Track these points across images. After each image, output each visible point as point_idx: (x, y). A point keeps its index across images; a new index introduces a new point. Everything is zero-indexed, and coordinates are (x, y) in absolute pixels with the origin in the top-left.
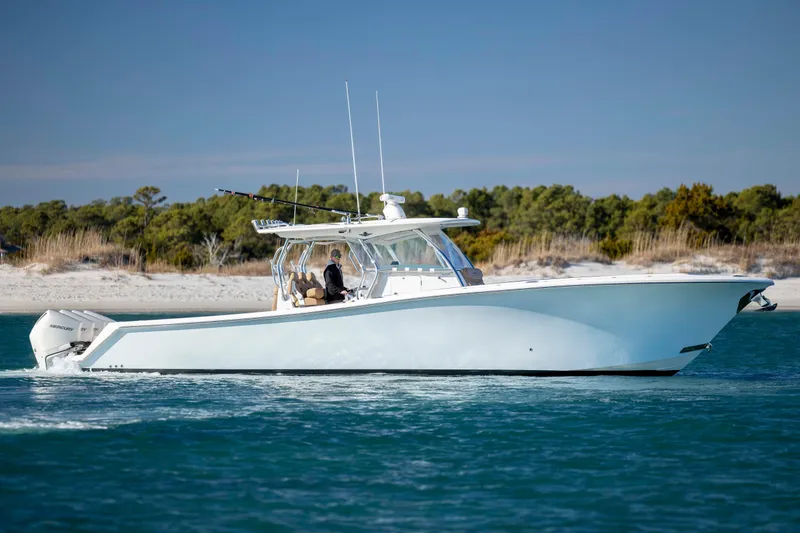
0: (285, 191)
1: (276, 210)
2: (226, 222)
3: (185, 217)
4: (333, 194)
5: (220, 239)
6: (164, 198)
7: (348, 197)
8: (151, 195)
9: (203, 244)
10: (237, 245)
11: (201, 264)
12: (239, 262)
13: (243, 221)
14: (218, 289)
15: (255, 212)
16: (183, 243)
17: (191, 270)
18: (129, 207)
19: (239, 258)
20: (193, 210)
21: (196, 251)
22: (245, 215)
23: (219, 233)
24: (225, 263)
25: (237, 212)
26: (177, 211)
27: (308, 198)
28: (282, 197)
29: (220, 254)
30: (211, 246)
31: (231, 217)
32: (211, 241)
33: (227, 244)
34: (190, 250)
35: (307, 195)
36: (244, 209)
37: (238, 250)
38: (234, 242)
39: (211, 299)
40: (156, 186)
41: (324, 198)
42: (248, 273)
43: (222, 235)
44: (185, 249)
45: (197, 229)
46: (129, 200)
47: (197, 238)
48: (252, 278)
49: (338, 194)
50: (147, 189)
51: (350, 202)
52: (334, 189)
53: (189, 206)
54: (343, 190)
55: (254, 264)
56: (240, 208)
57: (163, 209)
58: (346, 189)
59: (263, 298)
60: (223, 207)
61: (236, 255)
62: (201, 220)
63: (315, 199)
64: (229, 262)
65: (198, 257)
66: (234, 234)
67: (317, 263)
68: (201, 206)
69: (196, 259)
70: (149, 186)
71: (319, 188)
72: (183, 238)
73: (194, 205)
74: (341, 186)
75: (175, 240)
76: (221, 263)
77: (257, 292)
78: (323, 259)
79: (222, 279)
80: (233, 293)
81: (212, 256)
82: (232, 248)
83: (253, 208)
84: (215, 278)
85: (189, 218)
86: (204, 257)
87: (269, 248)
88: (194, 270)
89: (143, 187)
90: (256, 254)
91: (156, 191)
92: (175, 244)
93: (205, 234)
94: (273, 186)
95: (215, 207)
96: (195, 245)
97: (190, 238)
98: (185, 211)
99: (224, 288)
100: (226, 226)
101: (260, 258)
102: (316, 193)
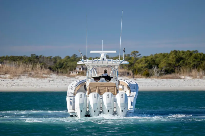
0: (178, 52)
1: (176, 58)
2: (160, 62)
3: (146, 61)
4: (194, 53)
5: (158, 67)
6: (140, 54)
7: (198, 54)
8: (136, 53)
9: (152, 69)
10: (163, 69)
11: (152, 75)
12: (164, 75)
13: (165, 62)
14: (157, 83)
15: (169, 59)
16: (146, 69)
17: (148, 77)
18: (129, 58)
19: (164, 74)
20: (149, 58)
21: (150, 71)
22: (166, 60)
23: (157, 65)
24: (160, 75)
25: (163, 59)
26: (144, 58)
27: (185, 54)
28: (178, 54)
29: (158, 72)
30: (155, 70)
31: (161, 61)
32: (155, 68)
33: (160, 69)
34: (148, 71)
35: (185, 53)
36: (165, 58)
37: (163, 71)
38: (162, 68)
39: (155, 86)
40: (137, 51)
41: (191, 54)
42: (167, 78)
43: (158, 66)
44: (147, 71)
45: (150, 64)
46: (129, 55)
47: (150, 67)
48: (168, 80)
49: (196, 53)
50: (134, 52)
51: (199, 56)
52: (194, 52)
53: (148, 57)
54: (197, 52)
55: (169, 75)
56: (164, 57)
57: (140, 58)
58: (198, 52)
59: (172, 86)
60: (159, 57)
61: (163, 73)
62: (152, 61)
63: (188, 55)
64: (161, 75)
65: (151, 73)
66: (162, 66)
67: (189, 75)
68: (152, 57)
69: (150, 74)
70: (135, 51)
71: (189, 51)
72: (146, 67)
73: (149, 57)
74: (196, 51)
75: (144, 68)
76: (158, 75)
77: (170, 84)
78: (191, 74)
79: (158, 80)
80: (162, 85)
81: (155, 73)
82: (161, 70)
83: (168, 57)
84: (156, 80)
85: (148, 61)
86: (153, 73)
87: (173, 70)
88: (150, 77)
89: (133, 51)
90: (169, 72)
91: (137, 52)
92: (144, 69)
93: (153, 66)
94: (174, 51)
95: (156, 57)
96: (150, 70)
97: (148, 67)
98: (147, 59)
99: (159, 83)
100: (160, 63)
101: (170, 73)
102: (188, 53)
